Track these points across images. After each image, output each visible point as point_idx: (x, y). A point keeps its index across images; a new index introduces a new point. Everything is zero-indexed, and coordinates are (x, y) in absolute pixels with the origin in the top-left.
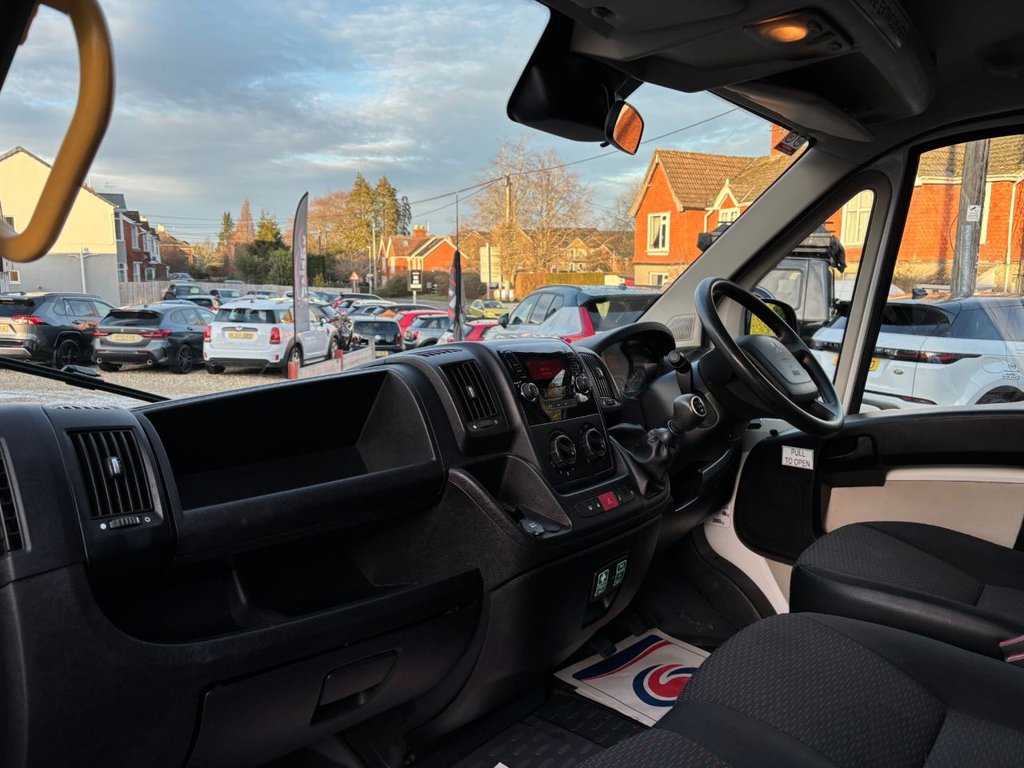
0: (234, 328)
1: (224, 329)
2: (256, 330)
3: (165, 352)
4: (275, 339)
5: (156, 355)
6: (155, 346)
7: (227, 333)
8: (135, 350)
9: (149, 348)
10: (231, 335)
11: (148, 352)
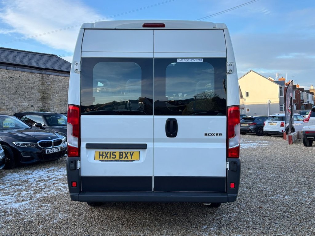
0: (271, 122)
1: (269, 122)
2: (277, 123)
3: (254, 129)
4: (282, 125)
5: (252, 130)
6: (252, 127)
7: (269, 123)
8: (247, 128)
9: (250, 128)
10: (270, 124)
11: (250, 129)
